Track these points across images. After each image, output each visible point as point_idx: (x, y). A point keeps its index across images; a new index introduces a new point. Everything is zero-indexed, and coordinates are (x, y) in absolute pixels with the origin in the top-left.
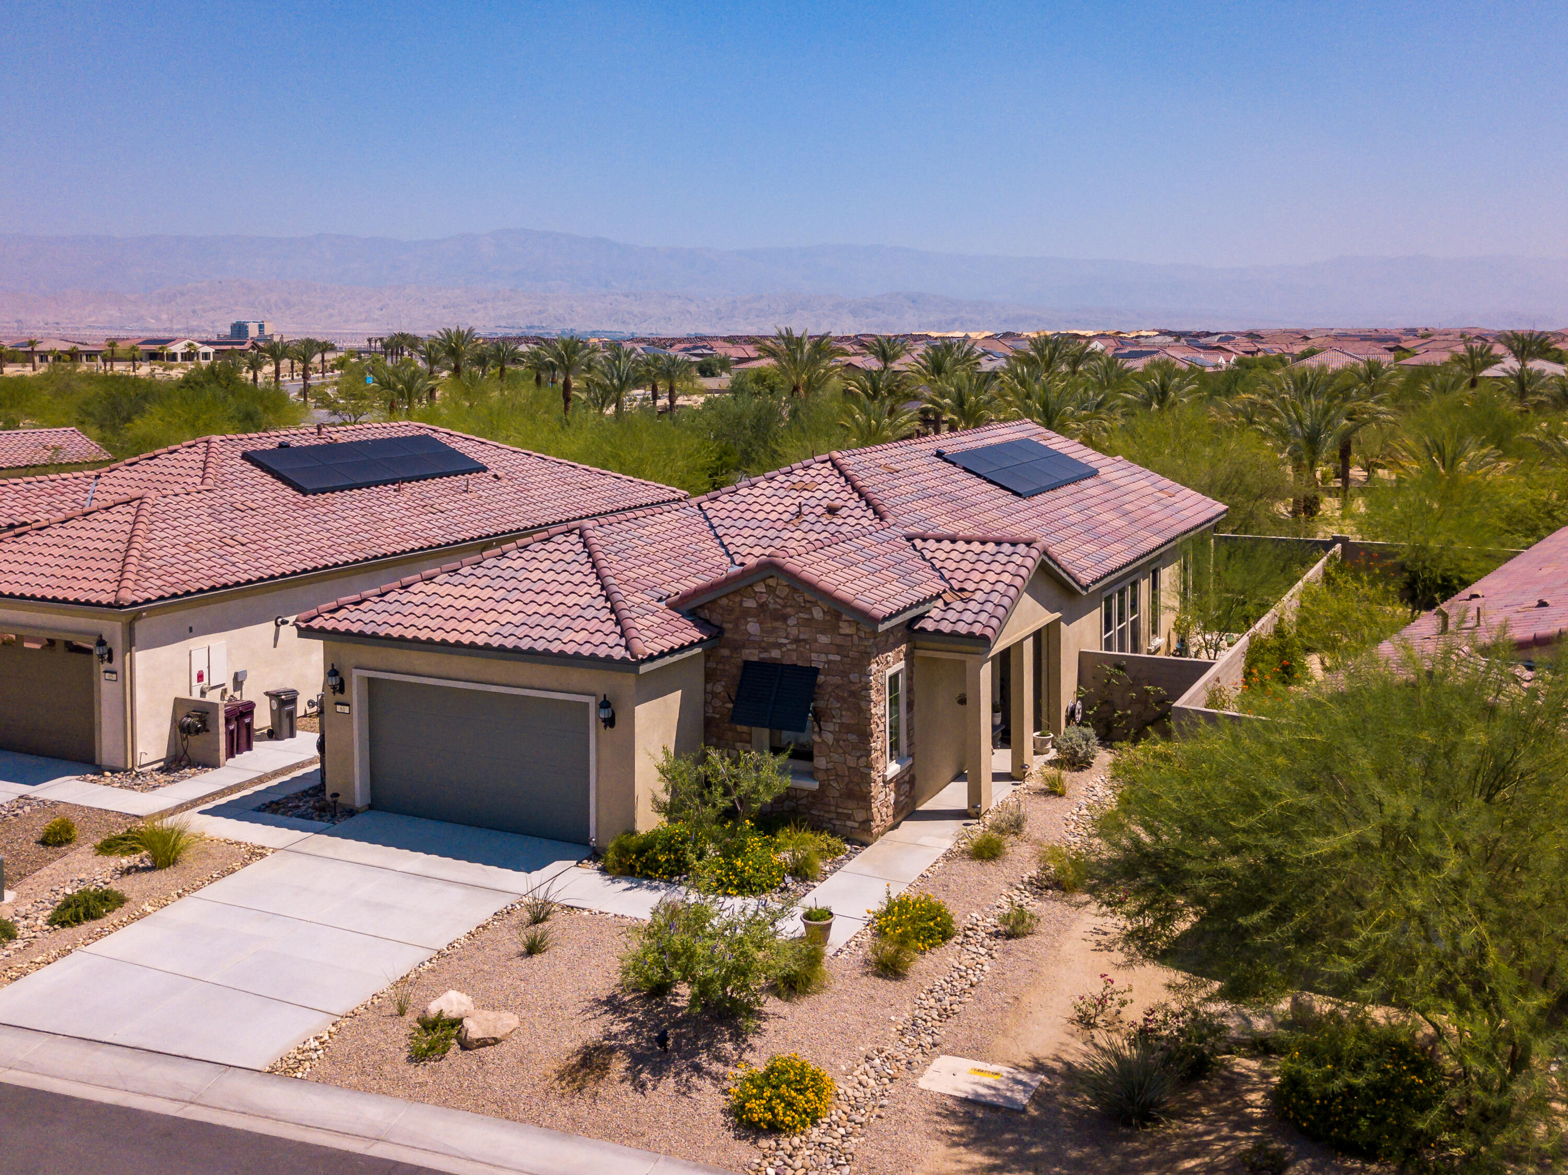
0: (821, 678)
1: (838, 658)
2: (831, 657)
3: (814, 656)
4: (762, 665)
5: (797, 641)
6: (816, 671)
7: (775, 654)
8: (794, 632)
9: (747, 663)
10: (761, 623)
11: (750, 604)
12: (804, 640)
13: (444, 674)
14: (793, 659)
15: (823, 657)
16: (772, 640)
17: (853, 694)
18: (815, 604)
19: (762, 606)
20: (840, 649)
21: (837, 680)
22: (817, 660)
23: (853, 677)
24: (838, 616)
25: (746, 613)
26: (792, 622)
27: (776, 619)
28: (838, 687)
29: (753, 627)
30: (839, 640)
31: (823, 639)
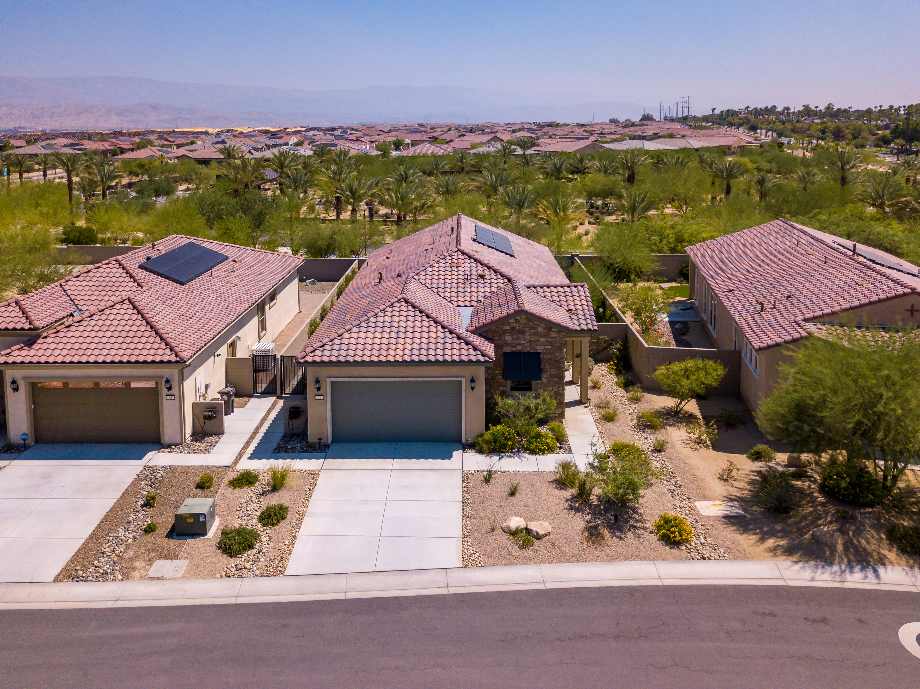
0: (542, 356)
1: (550, 347)
2: (546, 347)
3: (538, 347)
4: (512, 353)
5: (530, 341)
6: (539, 354)
7: (519, 348)
8: (529, 338)
9: (505, 354)
10: (512, 336)
11: (508, 328)
12: (534, 341)
13: (382, 375)
14: (528, 349)
15: (542, 347)
16: (518, 342)
17: (556, 361)
18: (539, 325)
19: (513, 328)
20: (550, 343)
21: (549, 356)
22: (539, 349)
23: (557, 354)
24: (550, 329)
25: (505, 332)
26: (527, 334)
27: (520, 333)
28: (550, 359)
29: (508, 338)
30: (550, 340)
31: (543, 340)
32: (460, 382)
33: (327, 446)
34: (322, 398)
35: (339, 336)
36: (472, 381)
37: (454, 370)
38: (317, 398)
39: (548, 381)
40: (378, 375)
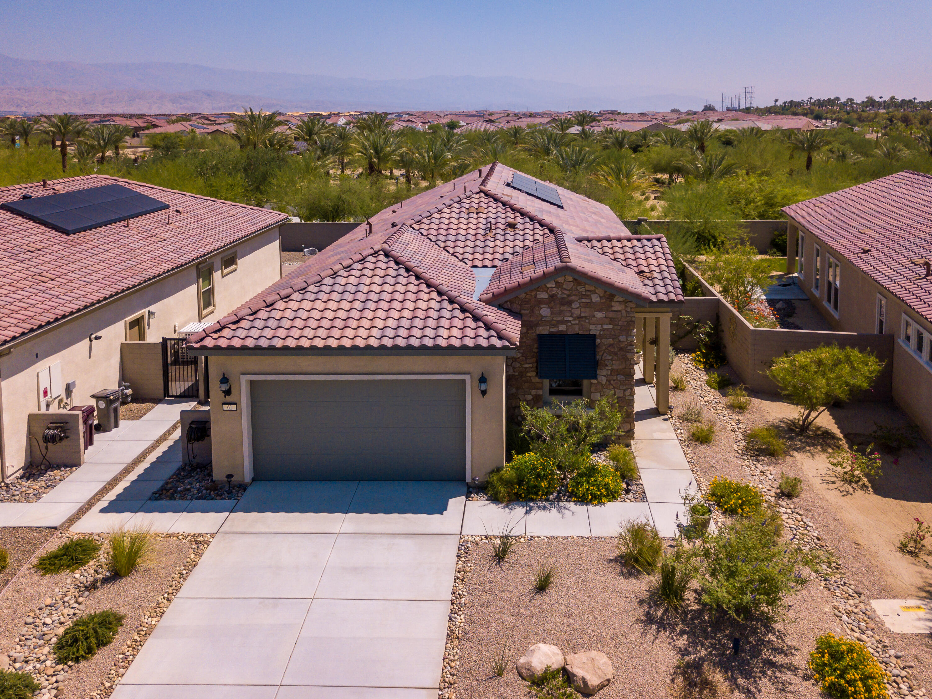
0: (598, 341)
1: (611, 326)
2: (605, 327)
3: (592, 327)
4: (551, 336)
5: (579, 318)
6: (594, 336)
7: (562, 328)
8: (577, 312)
9: (541, 337)
10: (551, 308)
11: (543, 296)
12: (585, 317)
13: (332, 371)
14: (576, 330)
15: (599, 327)
16: (560, 319)
17: (621, 349)
18: (594, 292)
19: (552, 297)
20: (612, 321)
21: (610, 341)
22: (594, 329)
23: (622, 338)
24: (611, 297)
25: (541, 302)
26: (575, 305)
27: (563, 304)
28: (610, 345)
29: (545, 311)
30: (611, 315)
31: (599, 315)
32: (464, 381)
33: (243, 487)
34: (234, 407)
35: (268, 306)
36: (483, 380)
37: (452, 362)
38: (226, 407)
39: (609, 381)
40: (327, 371)
